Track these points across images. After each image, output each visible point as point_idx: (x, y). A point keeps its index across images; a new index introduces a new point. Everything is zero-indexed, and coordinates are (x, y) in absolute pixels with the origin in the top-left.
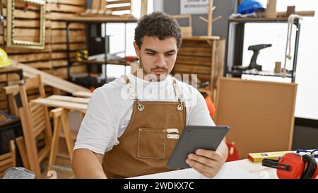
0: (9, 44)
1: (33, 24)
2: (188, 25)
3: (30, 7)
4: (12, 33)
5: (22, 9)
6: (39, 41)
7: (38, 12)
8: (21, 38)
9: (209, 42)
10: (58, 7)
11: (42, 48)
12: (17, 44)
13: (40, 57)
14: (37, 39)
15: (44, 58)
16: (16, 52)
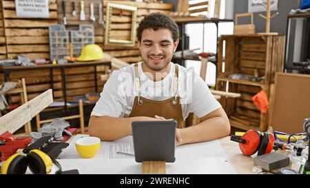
0: (106, 43)
1: (126, 26)
2: (250, 23)
3: (124, 13)
4: (109, 34)
5: (118, 15)
6: (130, 40)
7: (131, 16)
8: (117, 38)
9: (263, 38)
10: (148, 12)
11: (133, 45)
12: (112, 43)
13: (131, 53)
14: (129, 38)
15: (135, 54)
16: (113, 48)
